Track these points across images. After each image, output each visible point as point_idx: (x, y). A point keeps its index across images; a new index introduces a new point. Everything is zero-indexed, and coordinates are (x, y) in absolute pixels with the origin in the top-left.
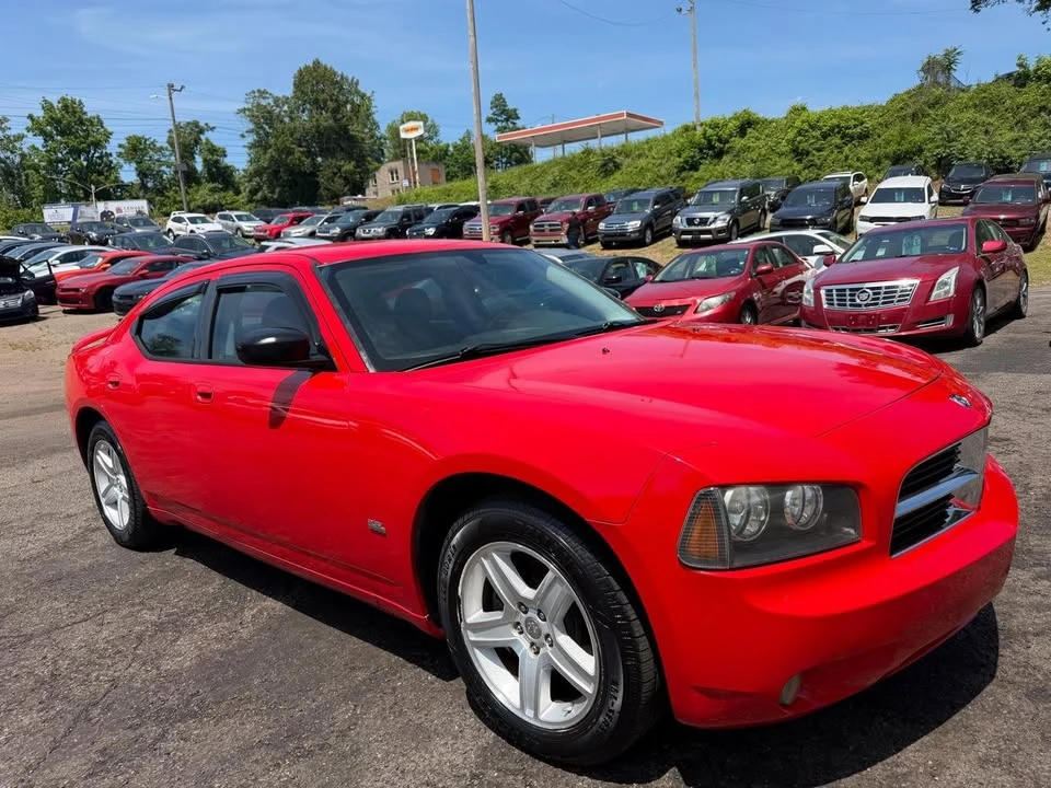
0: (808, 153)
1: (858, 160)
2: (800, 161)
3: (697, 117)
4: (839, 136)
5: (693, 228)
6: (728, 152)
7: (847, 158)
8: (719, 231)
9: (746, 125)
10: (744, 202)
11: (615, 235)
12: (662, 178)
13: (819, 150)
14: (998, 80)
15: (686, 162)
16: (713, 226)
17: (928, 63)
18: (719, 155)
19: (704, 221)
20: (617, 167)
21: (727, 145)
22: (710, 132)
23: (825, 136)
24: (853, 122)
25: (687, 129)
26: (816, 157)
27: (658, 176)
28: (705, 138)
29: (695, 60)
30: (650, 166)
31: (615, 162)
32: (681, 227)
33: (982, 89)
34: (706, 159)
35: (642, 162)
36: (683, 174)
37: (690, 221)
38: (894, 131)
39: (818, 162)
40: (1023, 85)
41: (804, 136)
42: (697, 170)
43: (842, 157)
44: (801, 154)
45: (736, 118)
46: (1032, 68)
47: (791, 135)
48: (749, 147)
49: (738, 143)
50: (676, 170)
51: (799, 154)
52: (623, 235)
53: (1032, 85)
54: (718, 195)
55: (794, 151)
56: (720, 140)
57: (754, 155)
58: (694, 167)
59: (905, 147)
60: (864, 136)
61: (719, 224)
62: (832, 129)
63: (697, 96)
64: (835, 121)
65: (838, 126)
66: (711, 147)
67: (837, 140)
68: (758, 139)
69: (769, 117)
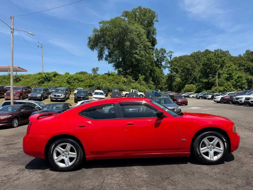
0: (71, 83)
1: (82, 85)
2: (69, 84)
3: (43, 71)
4: (77, 80)
5: (56, 97)
6: (51, 80)
7: (80, 85)
8: (62, 98)
9: (55, 75)
10: (67, 92)
11: (34, 98)
12: (34, 84)
13: (74, 83)
14: (105, 74)
15: (40, 81)
16: (61, 97)
17: (93, 69)
18: (49, 81)
19: (58, 96)
20: (20, 80)
21: (51, 79)
22: (47, 75)
23: (74, 80)
24: (80, 78)
25: (40, 74)
26: (73, 84)
27: (33, 84)
28: (46, 76)
29: (42, 58)
30: (31, 81)
31: (19, 79)
32: (53, 97)
33: (103, 75)
34: (46, 81)
35: (28, 80)
36: (40, 84)
37: (55, 96)
38: (88, 81)
39: (74, 85)
40: (109, 76)
41: (70, 79)
42: (44, 83)
43: (79, 84)
44: (70, 83)
45: (52, 73)
46: (110, 73)
47: (67, 79)
48: (57, 80)
49: (54, 79)
50: (38, 83)
51: (68, 83)
52: (36, 98)
53: (111, 76)
54: (60, 90)
55: (67, 82)
56: (49, 77)
57: (58, 82)
58: (43, 83)
59: (91, 84)
60: (82, 81)
61: (62, 97)
62: (76, 79)
63: (43, 66)
64: (76, 77)
65: (77, 78)
66: (47, 78)
67: (77, 81)
68: (58, 78)
69: (61, 74)
